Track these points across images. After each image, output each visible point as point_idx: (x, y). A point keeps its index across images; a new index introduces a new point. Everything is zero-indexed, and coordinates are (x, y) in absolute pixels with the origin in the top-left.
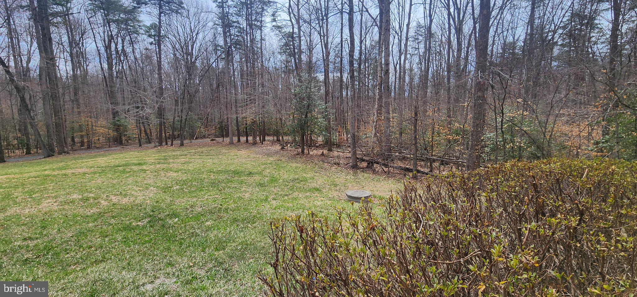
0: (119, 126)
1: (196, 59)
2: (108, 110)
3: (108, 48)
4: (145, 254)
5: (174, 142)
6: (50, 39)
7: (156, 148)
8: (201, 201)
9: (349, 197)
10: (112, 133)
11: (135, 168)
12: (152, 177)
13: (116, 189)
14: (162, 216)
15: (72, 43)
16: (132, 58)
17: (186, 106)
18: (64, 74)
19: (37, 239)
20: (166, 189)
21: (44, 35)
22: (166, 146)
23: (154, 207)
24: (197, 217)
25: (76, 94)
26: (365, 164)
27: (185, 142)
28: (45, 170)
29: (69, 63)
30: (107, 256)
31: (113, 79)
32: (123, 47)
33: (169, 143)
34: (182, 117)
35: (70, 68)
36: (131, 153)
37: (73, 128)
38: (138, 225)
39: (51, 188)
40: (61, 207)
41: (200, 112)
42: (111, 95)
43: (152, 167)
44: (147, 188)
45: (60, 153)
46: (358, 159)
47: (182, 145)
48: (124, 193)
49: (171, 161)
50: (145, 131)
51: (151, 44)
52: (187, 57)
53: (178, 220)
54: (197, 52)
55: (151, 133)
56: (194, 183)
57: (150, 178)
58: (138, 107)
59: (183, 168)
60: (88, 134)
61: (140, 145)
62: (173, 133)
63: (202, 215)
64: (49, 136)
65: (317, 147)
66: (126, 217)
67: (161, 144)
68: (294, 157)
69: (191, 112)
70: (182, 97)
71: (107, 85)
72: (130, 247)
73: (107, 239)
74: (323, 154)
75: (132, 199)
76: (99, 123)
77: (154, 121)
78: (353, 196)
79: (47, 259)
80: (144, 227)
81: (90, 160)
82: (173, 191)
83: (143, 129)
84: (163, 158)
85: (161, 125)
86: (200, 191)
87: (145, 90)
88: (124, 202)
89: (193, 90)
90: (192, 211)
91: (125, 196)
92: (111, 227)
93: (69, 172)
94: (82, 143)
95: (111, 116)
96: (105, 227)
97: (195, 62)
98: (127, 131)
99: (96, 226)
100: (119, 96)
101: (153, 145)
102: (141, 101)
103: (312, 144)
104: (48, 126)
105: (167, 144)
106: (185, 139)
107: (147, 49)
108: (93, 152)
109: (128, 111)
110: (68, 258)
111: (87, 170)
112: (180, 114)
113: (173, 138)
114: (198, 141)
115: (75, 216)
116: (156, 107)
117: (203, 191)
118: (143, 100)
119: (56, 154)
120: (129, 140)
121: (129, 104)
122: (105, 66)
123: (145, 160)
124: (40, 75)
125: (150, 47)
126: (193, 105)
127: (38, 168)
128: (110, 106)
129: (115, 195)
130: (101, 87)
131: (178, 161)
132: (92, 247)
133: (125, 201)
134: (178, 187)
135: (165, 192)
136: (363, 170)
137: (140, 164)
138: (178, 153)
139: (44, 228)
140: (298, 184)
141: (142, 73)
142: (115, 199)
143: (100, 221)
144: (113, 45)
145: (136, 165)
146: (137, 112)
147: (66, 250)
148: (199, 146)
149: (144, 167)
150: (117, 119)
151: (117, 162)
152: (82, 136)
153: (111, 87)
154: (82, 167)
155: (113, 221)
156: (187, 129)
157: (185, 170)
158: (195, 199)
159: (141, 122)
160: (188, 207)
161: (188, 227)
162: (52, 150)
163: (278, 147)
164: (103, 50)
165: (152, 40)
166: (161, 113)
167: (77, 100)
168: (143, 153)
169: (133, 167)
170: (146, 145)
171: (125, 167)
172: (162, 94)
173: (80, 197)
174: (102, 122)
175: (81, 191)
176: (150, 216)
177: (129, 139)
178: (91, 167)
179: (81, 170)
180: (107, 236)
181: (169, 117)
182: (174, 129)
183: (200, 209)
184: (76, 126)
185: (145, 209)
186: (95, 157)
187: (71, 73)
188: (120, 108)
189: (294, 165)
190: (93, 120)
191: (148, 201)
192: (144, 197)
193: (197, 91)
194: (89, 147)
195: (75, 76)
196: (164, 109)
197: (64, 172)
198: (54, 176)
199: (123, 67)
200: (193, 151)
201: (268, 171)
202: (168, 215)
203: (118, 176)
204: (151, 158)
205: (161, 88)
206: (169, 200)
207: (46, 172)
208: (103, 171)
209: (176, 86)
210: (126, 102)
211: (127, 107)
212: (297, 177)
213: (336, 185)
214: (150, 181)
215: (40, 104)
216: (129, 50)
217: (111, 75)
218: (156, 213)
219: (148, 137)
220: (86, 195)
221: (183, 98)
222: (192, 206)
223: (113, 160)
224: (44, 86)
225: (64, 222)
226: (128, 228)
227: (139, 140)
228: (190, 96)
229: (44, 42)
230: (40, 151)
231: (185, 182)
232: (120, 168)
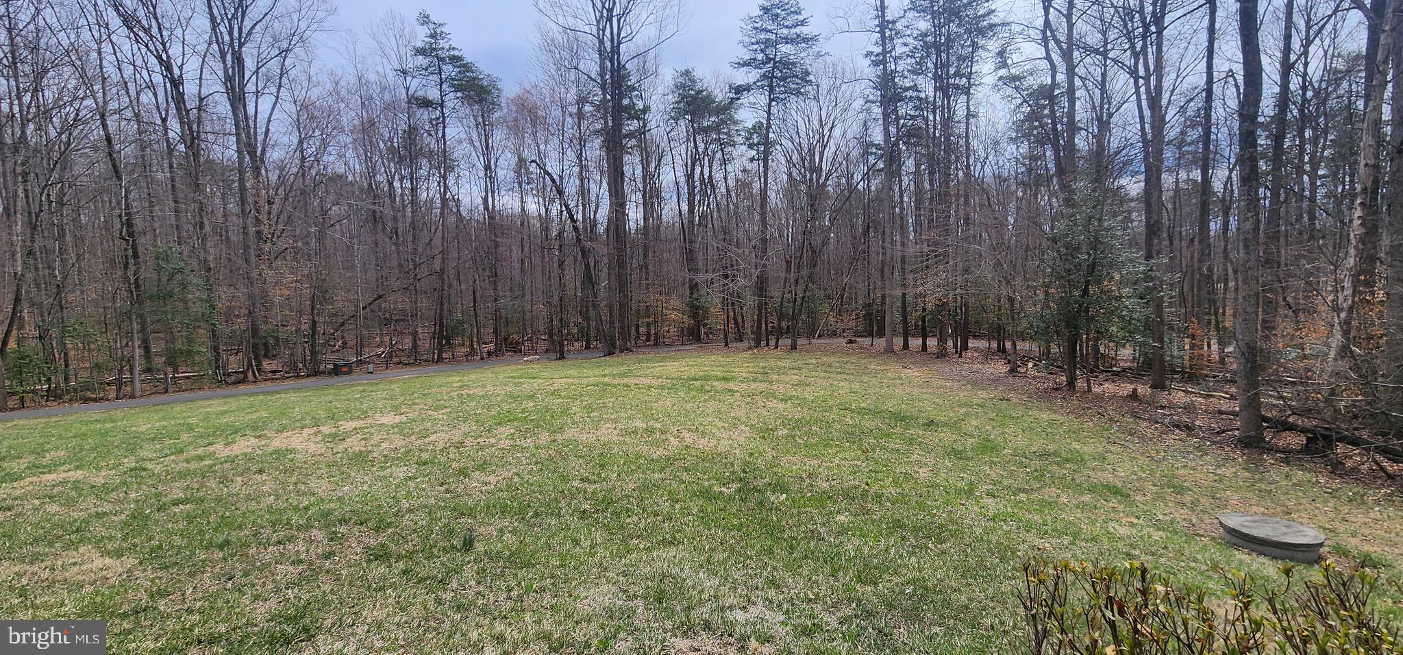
0: (698, 308)
1: (827, 179)
2: (683, 283)
3: (690, 176)
4: (732, 550)
5: (781, 342)
6: (622, 173)
7: (750, 352)
8: (828, 468)
9: (1232, 532)
10: (688, 322)
11: (718, 385)
12: (743, 405)
13: (690, 420)
14: (760, 483)
15: (647, 176)
16: (724, 190)
17: (805, 272)
18: (633, 225)
19: (595, 482)
20: (766, 433)
21: (616, 170)
22: (766, 348)
23: (746, 463)
24: (822, 499)
25: (645, 256)
26: (1295, 441)
27: (800, 342)
28: (605, 375)
29: (641, 208)
30: (678, 536)
31: (693, 229)
32: (710, 172)
33: (772, 343)
34: (796, 294)
35: (641, 215)
36: (713, 358)
37: (638, 311)
38: (721, 493)
39: (611, 405)
40: (622, 439)
41: (830, 283)
42: (690, 256)
43: (744, 385)
44: (736, 427)
45: (621, 351)
46: (1265, 419)
47: (794, 347)
48: (701, 429)
49: (775, 377)
50: (735, 319)
51: (752, 160)
52: (811, 176)
53: (787, 499)
54: (829, 163)
55: (743, 322)
56: (813, 428)
57: (739, 406)
58: (726, 277)
59: (794, 393)
60: (656, 322)
61: (726, 345)
62: (779, 325)
63: (830, 498)
64: (612, 323)
65: (1115, 374)
66: (705, 474)
67: (758, 345)
68: (1046, 395)
69: (813, 283)
70: (798, 254)
71: (685, 240)
72: (709, 529)
73: (677, 506)
74: (1134, 396)
75: (713, 442)
76: (671, 303)
77: (750, 301)
78: (1245, 531)
79: (606, 517)
80: (731, 498)
81: (657, 364)
82: (778, 438)
83: (731, 314)
84: (761, 370)
85: (760, 307)
86: (826, 446)
87: (738, 245)
88: (701, 446)
89: (819, 240)
90: (812, 485)
91: (703, 434)
92: (683, 485)
93: (632, 381)
94: (648, 335)
95: (688, 291)
96: (675, 484)
97: (824, 185)
98: (708, 318)
99: (663, 480)
100: (700, 256)
101: (745, 344)
102: (732, 266)
103: (1100, 366)
104: (611, 308)
105: (767, 345)
106: (800, 335)
107: (744, 171)
108: (661, 352)
109: (712, 283)
110: (629, 524)
111: (653, 382)
112: (793, 288)
113: (780, 333)
114: (823, 341)
115: (638, 457)
116: (754, 277)
117: (831, 447)
118: (735, 263)
119: (617, 351)
120: (711, 333)
121: (713, 272)
122: (685, 208)
123: (733, 372)
124: (608, 229)
125: (749, 166)
126: (817, 269)
127: (597, 372)
128: (687, 275)
129: (690, 430)
130: (678, 242)
131: (787, 379)
132: (658, 515)
133: (703, 443)
134: (785, 431)
135: (763, 437)
136: (1288, 457)
137: (725, 379)
138: (787, 363)
139: (602, 466)
140: (1056, 467)
141: (736, 213)
142: (689, 438)
143: (668, 471)
144: (698, 170)
145: (719, 379)
146: (724, 285)
147: (628, 510)
148: (825, 352)
149: (732, 385)
150: (694, 296)
151: (694, 372)
152: (648, 325)
153: (691, 242)
154: (646, 376)
155: (685, 476)
156: (803, 317)
157: (798, 398)
158: (815, 462)
159: (731, 302)
160: (804, 475)
161: (803, 518)
162: (613, 345)
163: (1001, 367)
164: (682, 180)
165: (754, 153)
166: (761, 286)
167: (647, 267)
168: (731, 360)
169: (715, 383)
170: (735, 345)
171: (703, 383)
172: (765, 251)
173: (644, 426)
174: (676, 302)
175: (647, 417)
176: (741, 480)
177: (710, 331)
178: (659, 377)
179: (646, 381)
180: (677, 501)
181: (775, 292)
182: (781, 317)
183: (826, 485)
184: (643, 306)
185: (732, 464)
186: (663, 360)
187: (642, 223)
188: (700, 277)
189: (1045, 416)
190: (663, 298)
191: (737, 451)
192: (730, 442)
193: (825, 243)
194: (656, 344)
195: (646, 227)
196: (767, 278)
197: (625, 381)
198: (614, 386)
199: (709, 206)
200: (814, 361)
201: (974, 423)
202: (770, 484)
203: (694, 397)
204: (743, 369)
205: (764, 241)
206: (770, 455)
207: (606, 379)
208: (674, 385)
209: (788, 235)
210: (710, 268)
211: (710, 276)
212: (1052, 447)
213: (1180, 490)
214: (740, 413)
215: (604, 274)
216: (718, 176)
217: (691, 222)
218: (750, 476)
219: (739, 330)
220: (650, 424)
221: (801, 257)
222: (810, 476)
223: (687, 368)
224: (611, 247)
225: (624, 464)
226: (707, 495)
227: (726, 336)
228: (814, 252)
229: (616, 180)
230: (599, 345)
231: (798, 425)
232: (697, 383)
